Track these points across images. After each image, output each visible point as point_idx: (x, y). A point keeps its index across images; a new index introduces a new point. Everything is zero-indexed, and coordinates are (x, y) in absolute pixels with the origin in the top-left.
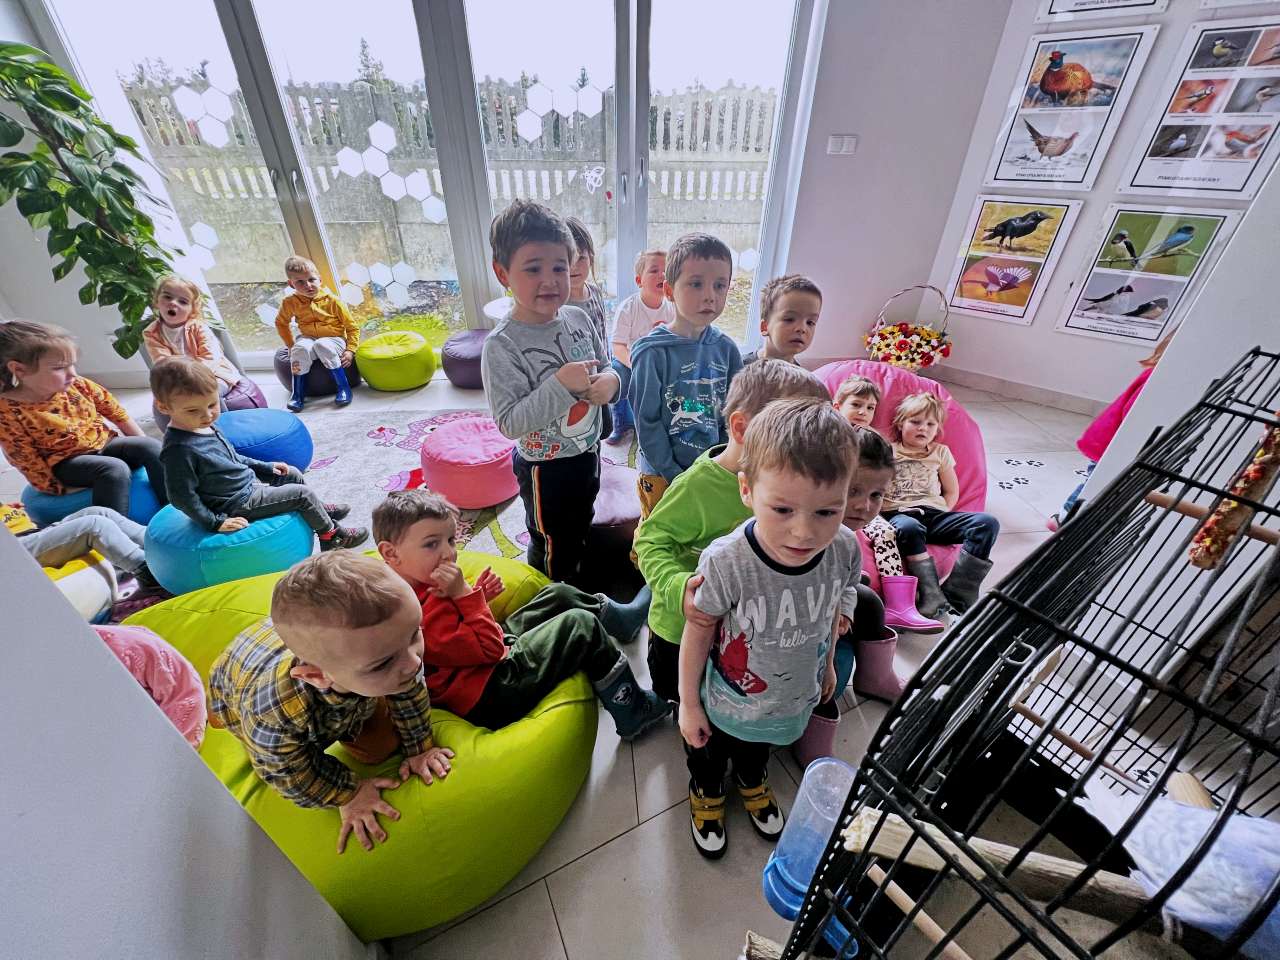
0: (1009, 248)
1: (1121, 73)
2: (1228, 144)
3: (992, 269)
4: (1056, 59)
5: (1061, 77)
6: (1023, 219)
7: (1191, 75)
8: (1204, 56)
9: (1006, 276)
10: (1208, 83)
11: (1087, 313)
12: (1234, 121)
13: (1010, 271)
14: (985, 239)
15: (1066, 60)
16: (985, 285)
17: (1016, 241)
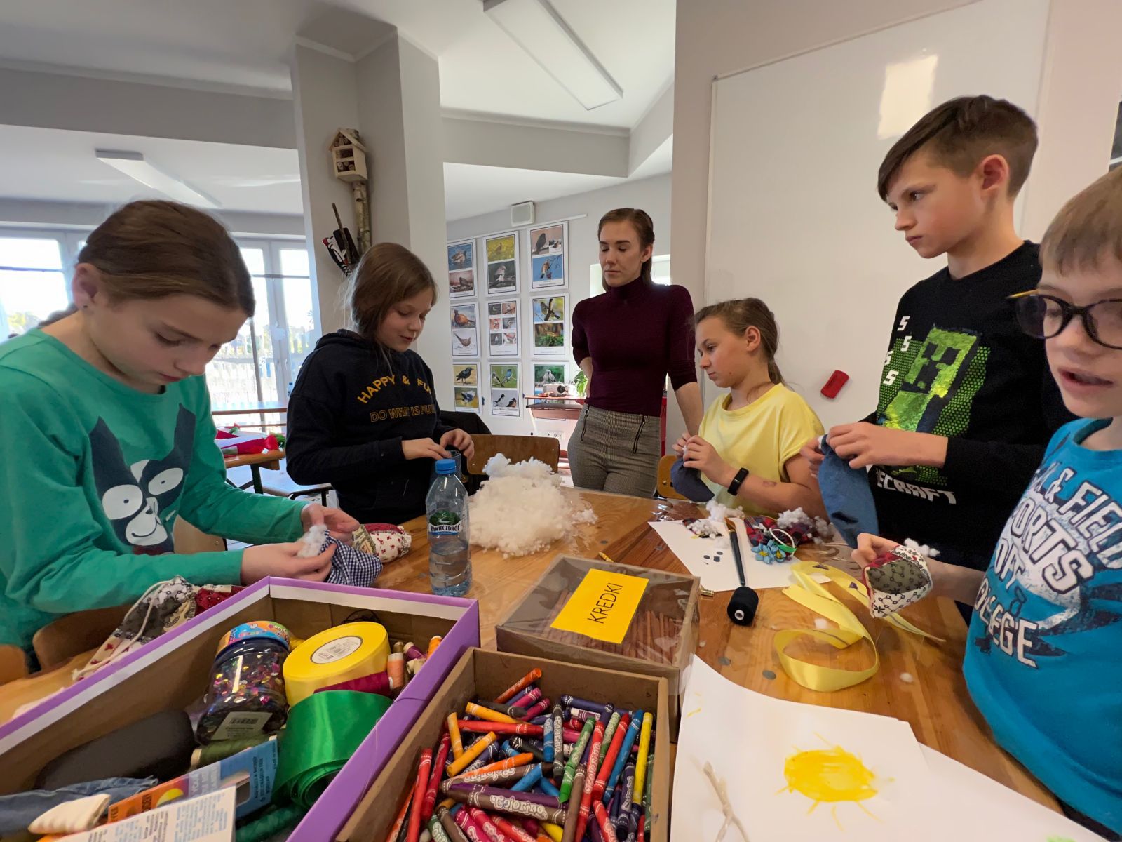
0: (465, 383)
1: (474, 317)
2: (508, 339)
3: (463, 393)
4: (456, 312)
5: (459, 318)
6: (466, 370)
7: (493, 317)
8: (491, 312)
9: (469, 395)
10: (495, 319)
11: (497, 408)
12: (508, 331)
13: (469, 393)
14: (458, 380)
15: (459, 313)
16: (463, 400)
17: (467, 380)
